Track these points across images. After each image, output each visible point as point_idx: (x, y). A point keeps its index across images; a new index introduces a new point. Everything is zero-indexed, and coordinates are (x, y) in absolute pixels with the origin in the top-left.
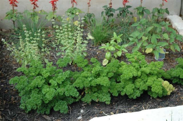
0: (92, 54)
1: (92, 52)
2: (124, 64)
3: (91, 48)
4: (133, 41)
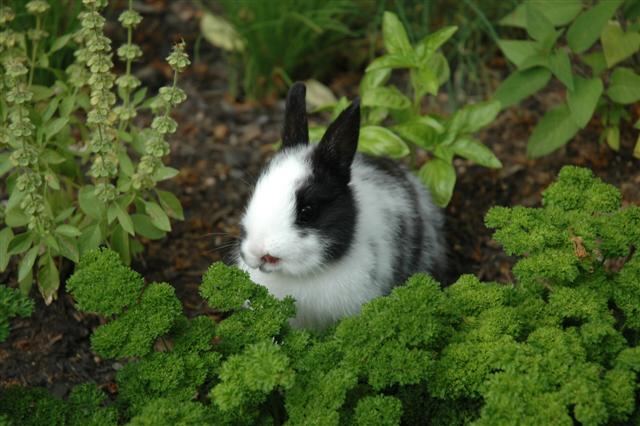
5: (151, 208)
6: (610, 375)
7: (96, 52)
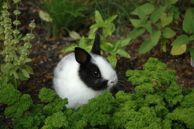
0: (50, 60)
1: (48, 55)
2: (127, 100)
3: (46, 43)
4: (141, 28)
5: (24, 71)
6: (164, 121)
7: (7, 23)
